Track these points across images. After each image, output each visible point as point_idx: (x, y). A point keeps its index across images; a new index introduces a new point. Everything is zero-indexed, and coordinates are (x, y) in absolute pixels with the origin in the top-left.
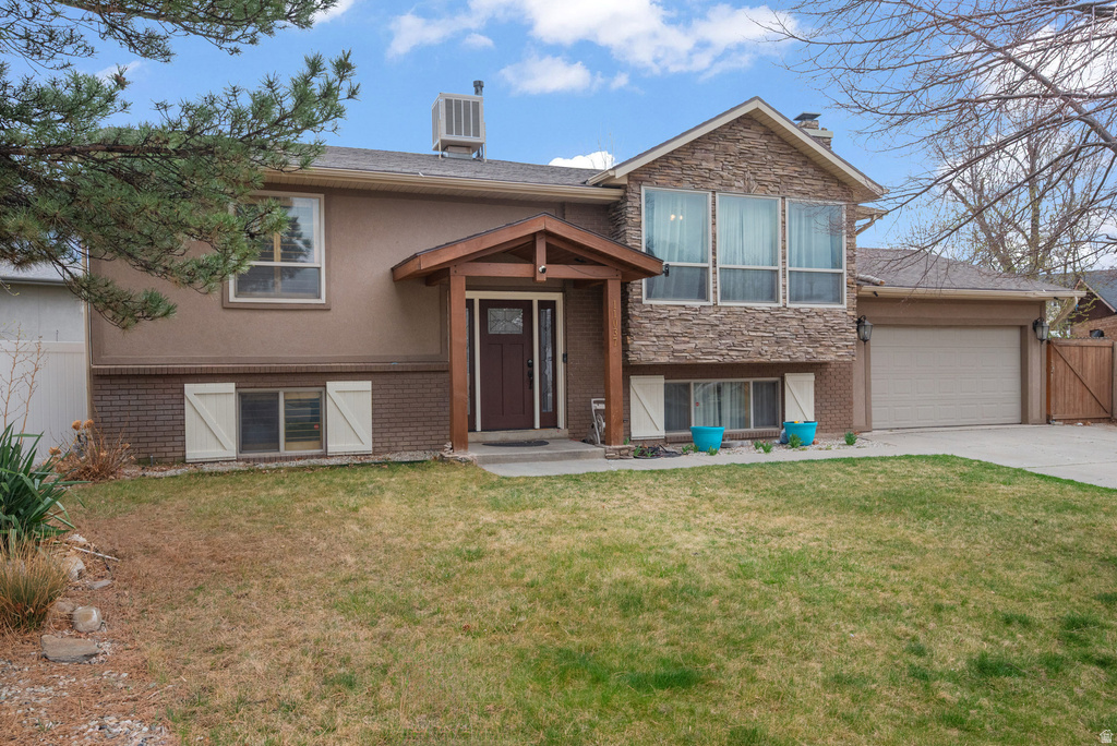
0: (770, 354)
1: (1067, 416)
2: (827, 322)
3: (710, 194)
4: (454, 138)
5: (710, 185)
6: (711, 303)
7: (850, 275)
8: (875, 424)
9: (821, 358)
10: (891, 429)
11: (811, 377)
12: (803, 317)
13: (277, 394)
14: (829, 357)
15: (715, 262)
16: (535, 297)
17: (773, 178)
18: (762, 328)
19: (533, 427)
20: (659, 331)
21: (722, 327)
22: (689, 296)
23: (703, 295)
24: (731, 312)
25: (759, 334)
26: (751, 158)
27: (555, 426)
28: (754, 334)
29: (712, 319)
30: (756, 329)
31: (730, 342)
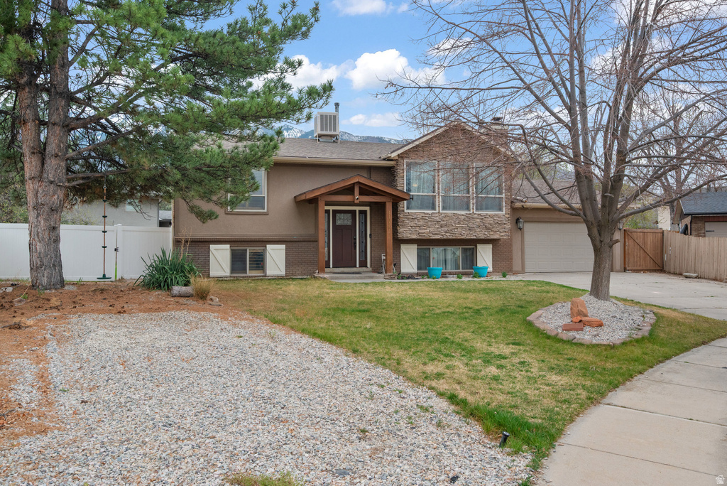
0: (466, 235)
1: (635, 268)
2: (495, 220)
3: (437, 162)
4: (324, 132)
5: (437, 158)
6: (437, 211)
7: (507, 198)
8: (526, 270)
9: (492, 237)
10: (536, 273)
11: (491, 246)
12: (483, 218)
13: (246, 250)
14: (496, 236)
15: (439, 193)
16: (357, 209)
17: (468, 153)
18: (462, 223)
19: (356, 267)
20: (412, 224)
21: (442, 222)
22: (427, 208)
23: (434, 208)
24: (446, 216)
25: (460, 225)
26: (457, 145)
27: (366, 266)
29: (437, 219)
30: (459, 223)
31: (446, 229)
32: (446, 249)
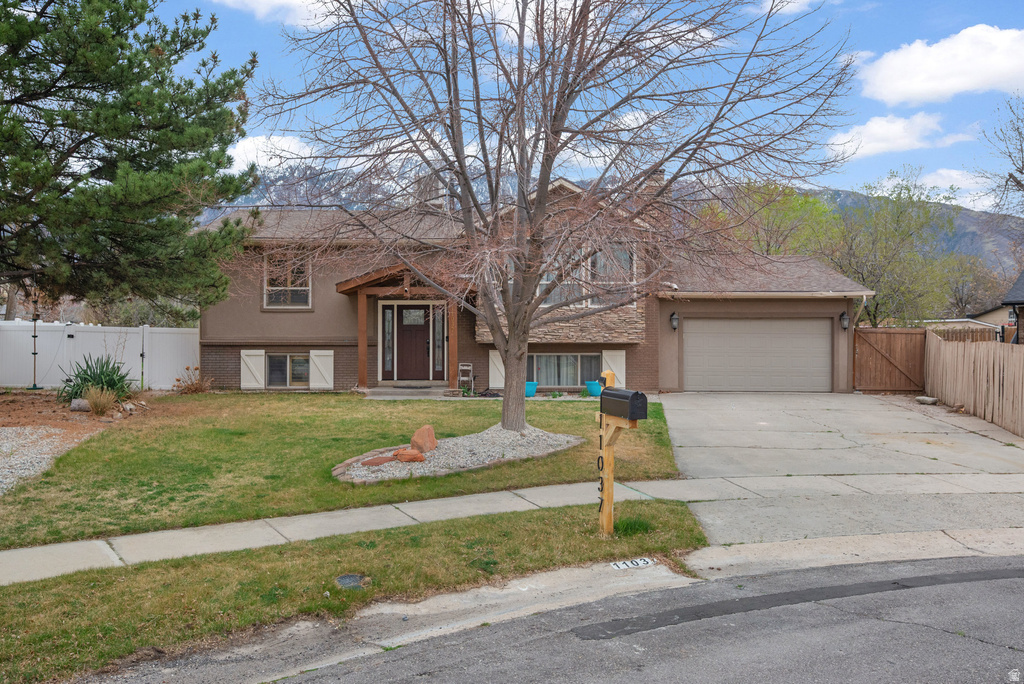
1: (872, 387)
8: (688, 388)
9: (619, 341)
11: (623, 353)
13: (286, 357)
14: (625, 340)
16: (431, 303)
19: (428, 379)
27: (442, 379)
32: (559, 357)
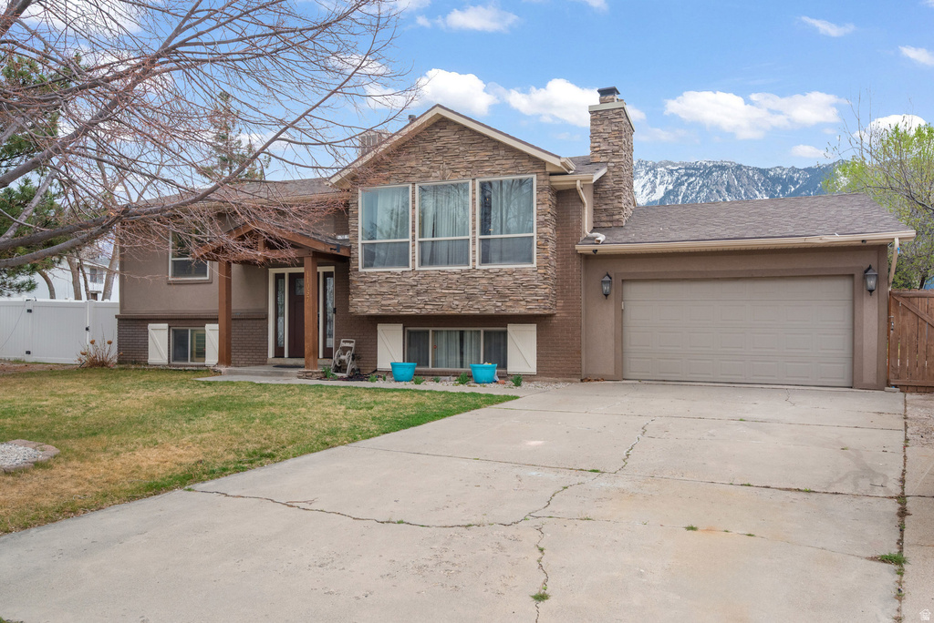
0: (461, 307)
2: (517, 279)
3: (411, 186)
5: (410, 179)
6: (410, 269)
7: (541, 238)
8: (630, 375)
10: (640, 380)
11: (534, 327)
12: (493, 277)
13: (187, 330)
15: (413, 237)
16: (320, 270)
17: (465, 164)
18: (454, 286)
20: (371, 291)
21: (419, 287)
22: (394, 264)
23: (405, 263)
24: (426, 275)
25: (451, 291)
26: (446, 152)
27: (332, 357)
28: (447, 291)
29: (410, 281)
30: (448, 288)
31: (426, 298)
32: (462, 333)
